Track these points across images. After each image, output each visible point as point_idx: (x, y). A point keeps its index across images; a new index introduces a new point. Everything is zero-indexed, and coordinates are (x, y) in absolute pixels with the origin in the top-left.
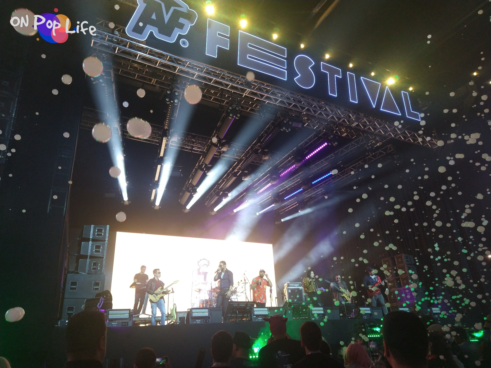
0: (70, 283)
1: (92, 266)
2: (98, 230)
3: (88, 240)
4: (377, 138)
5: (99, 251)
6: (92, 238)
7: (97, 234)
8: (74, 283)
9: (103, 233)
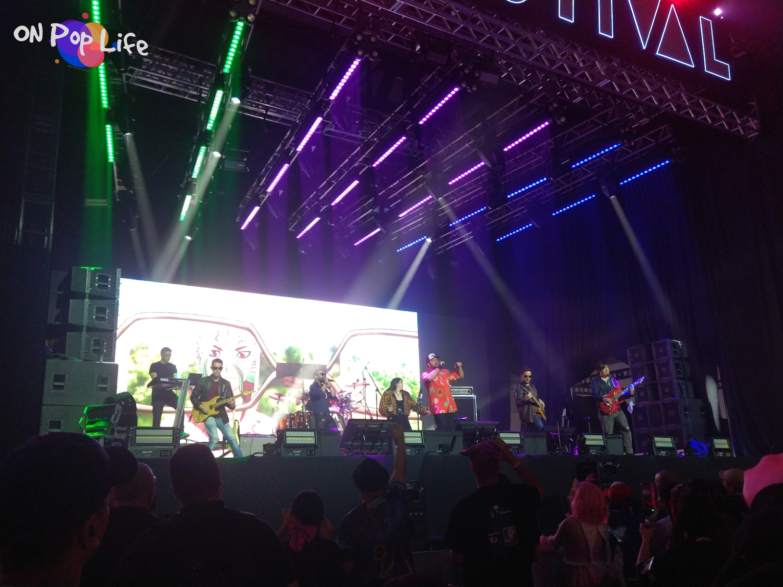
0: (53, 377)
1: (92, 346)
2: (99, 276)
3: (82, 296)
4: (641, 110)
5: (103, 319)
6: (89, 292)
7: (99, 285)
8: (59, 378)
9: (109, 283)
